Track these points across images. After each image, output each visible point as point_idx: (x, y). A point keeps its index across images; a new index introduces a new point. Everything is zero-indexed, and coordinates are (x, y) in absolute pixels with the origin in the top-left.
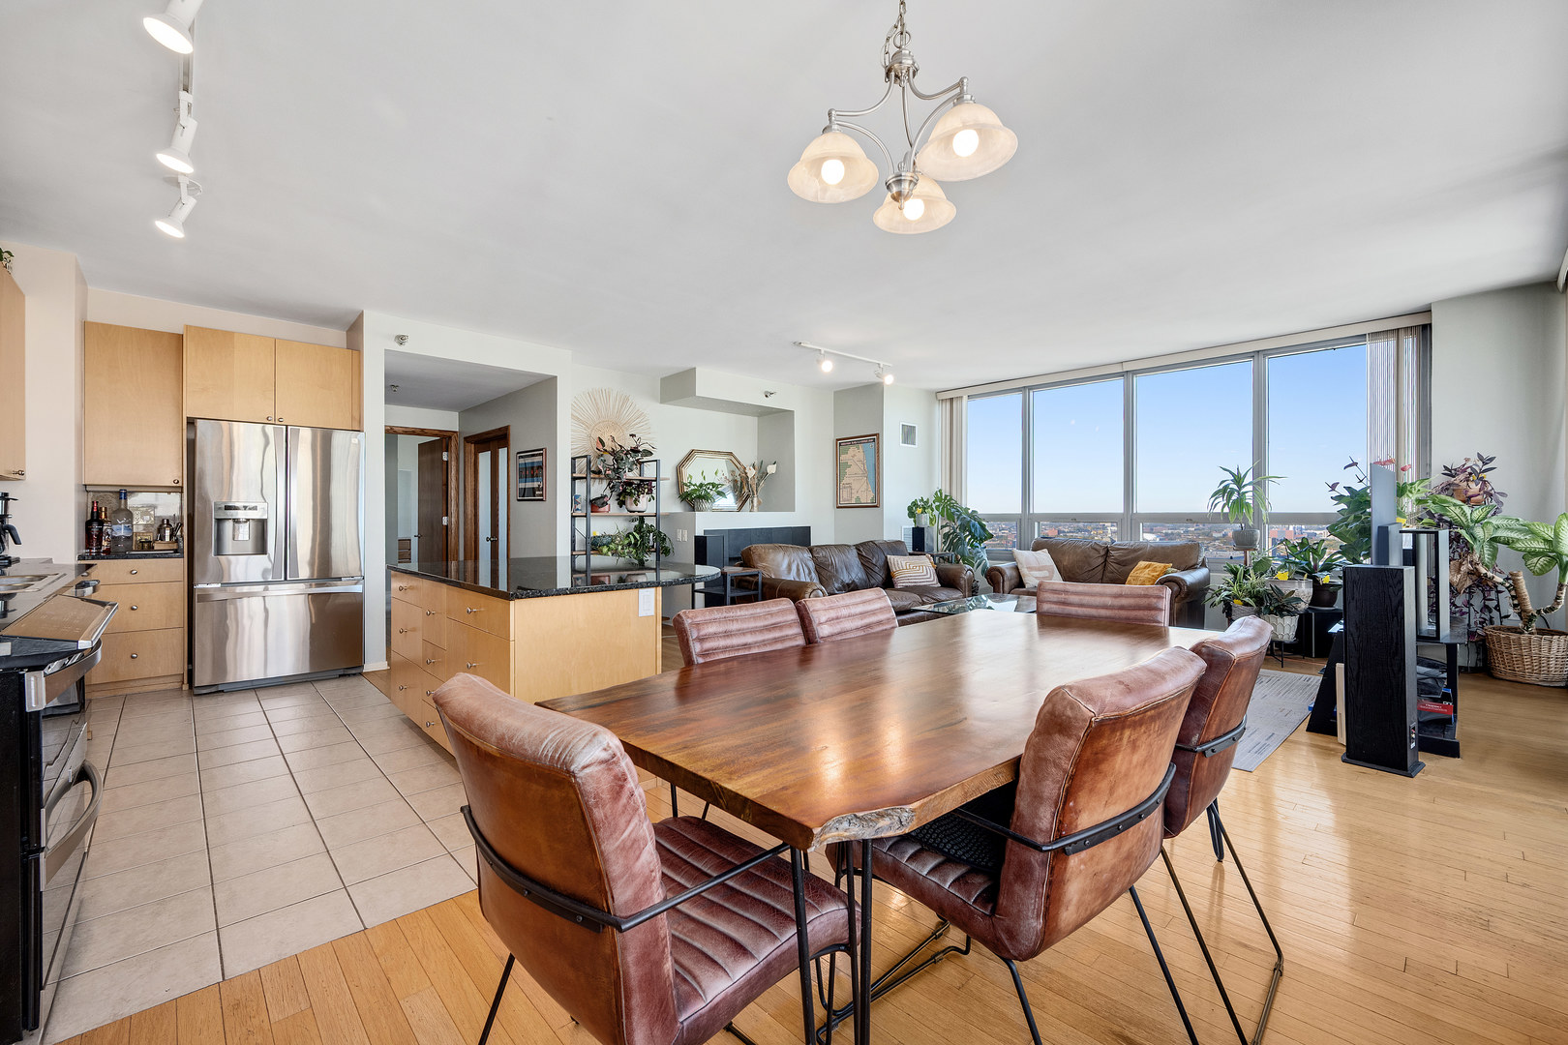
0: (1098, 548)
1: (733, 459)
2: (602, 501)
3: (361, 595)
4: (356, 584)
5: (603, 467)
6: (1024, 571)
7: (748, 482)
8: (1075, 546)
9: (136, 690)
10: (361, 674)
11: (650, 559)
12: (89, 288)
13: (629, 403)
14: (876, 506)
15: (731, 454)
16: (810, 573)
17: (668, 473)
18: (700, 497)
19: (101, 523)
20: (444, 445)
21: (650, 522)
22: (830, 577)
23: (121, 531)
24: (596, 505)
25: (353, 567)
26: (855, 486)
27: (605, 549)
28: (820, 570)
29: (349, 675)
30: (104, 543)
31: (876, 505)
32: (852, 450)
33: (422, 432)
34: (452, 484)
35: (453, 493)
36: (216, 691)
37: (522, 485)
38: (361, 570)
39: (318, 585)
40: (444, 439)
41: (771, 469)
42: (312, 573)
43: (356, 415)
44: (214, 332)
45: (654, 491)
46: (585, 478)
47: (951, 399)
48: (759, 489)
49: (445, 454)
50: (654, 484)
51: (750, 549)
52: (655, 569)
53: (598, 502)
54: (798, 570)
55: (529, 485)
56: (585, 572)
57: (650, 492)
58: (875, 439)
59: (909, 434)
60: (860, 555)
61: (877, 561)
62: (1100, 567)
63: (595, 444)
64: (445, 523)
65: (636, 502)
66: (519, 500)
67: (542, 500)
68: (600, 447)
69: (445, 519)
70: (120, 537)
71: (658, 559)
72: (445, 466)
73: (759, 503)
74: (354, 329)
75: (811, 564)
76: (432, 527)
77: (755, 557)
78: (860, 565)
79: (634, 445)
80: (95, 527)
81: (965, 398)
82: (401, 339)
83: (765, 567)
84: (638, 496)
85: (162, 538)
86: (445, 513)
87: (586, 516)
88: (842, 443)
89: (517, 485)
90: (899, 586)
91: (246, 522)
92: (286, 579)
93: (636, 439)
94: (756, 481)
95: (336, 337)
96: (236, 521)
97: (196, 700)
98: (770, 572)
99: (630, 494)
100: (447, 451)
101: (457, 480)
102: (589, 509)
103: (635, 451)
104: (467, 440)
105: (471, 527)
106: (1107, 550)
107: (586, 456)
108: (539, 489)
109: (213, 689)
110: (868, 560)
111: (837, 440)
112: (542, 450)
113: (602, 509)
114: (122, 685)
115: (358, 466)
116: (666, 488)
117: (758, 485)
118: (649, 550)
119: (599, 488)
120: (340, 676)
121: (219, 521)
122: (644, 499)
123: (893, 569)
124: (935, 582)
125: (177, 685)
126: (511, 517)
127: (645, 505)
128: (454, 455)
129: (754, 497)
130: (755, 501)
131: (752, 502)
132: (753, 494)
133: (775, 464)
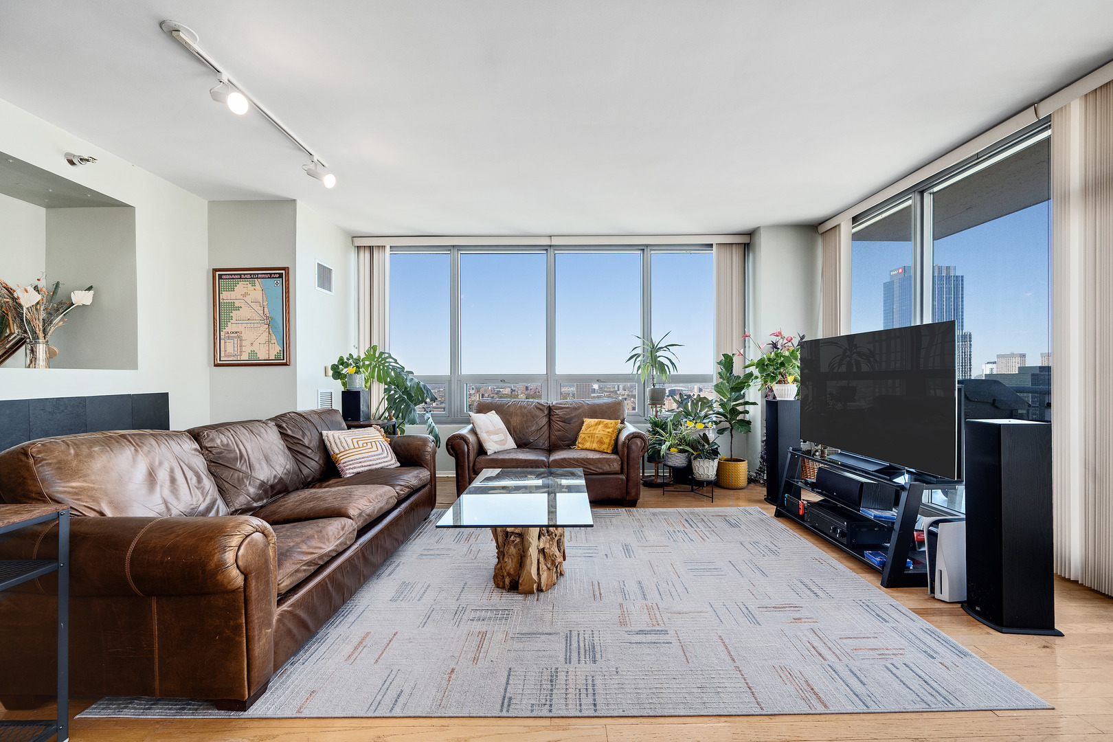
0: (541, 407)
6: (483, 436)
7: (20, 315)
8: (521, 407)
14: (285, 364)
16: (199, 480)
22: (241, 481)
26: (248, 336)
28: (219, 471)
31: (283, 361)
32: (242, 287)
41: (81, 298)
47: (371, 248)
48: (52, 330)
51: (24, 452)
54: (173, 480)
58: (282, 275)
59: (325, 277)
60: (284, 435)
61: (310, 441)
62: (546, 427)
73: (51, 355)
75: (200, 463)
77: (46, 472)
78: (287, 451)
81: (388, 248)
83: (77, 493)
88: (221, 276)
90: (349, 473)
94: (43, 315)
98: (95, 500)
106: (550, 409)
110: (297, 441)
111: (215, 270)
117: (47, 323)
123: (335, 449)
124: (393, 461)
129: (36, 343)
130: (41, 349)
131: (32, 351)
132: (34, 338)
133: (90, 289)
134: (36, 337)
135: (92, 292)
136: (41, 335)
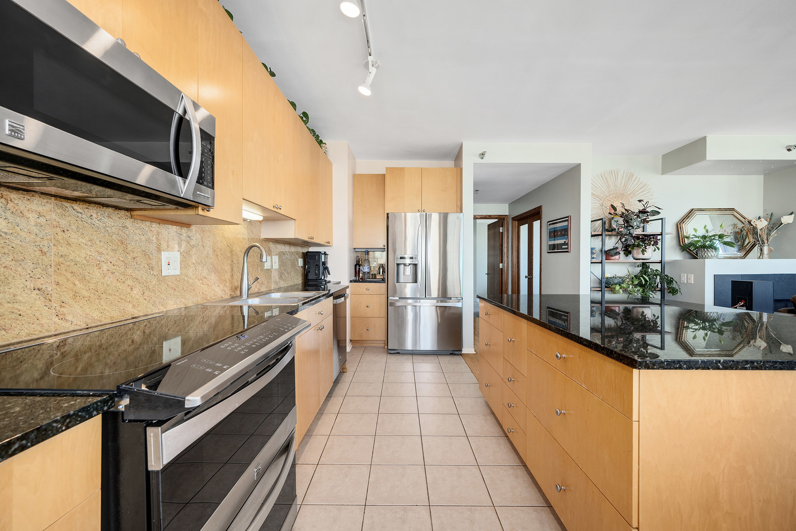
1: (735, 214)
2: (615, 251)
3: (461, 309)
4: (458, 302)
5: (616, 226)
7: (756, 233)
9: (369, 345)
10: (461, 355)
11: (656, 296)
12: (357, 160)
13: (634, 178)
15: (733, 209)
17: (670, 229)
18: (704, 247)
19: (359, 266)
20: (501, 223)
21: (654, 267)
23: (366, 270)
24: (609, 254)
25: (457, 294)
27: (618, 287)
29: (455, 354)
30: (361, 275)
33: (490, 217)
34: (505, 245)
35: (505, 250)
36: (397, 353)
37: (552, 243)
38: (461, 294)
39: (442, 301)
40: (501, 220)
41: (787, 220)
42: (439, 295)
43: (459, 205)
44: (397, 168)
45: (660, 243)
46: (601, 235)
48: (771, 239)
49: (501, 228)
50: (659, 237)
52: (660, 305)
53: (612, 252)
55: (557, 242)
56: (600, 303)
57: (656, 243)
63: (608, 209)
64: (501, 267)
65: (643, 251)
66: (548, 252)
67: (567, 252)
68: (613, 211)
69: (501, 265)
70: (365, 272)
71: (663, 297)
72: (501, 234)
73: (770, 251)
74: (458, 157)
76: (494, 269)
79: (641, 208)
80: (358, 267)
82: (482, 155)
84: (645, 247)
85: (379, 273)
86: (501, 261)
87: (601, 263)
89: (547, 242)
91: (409, 266)
92: (425, 297)
93: (644, 203)
94: (766, 231)
95: (449, 164)
96: (405, 265)
97: (389, 356)
99: (638, 246)
100: (502, 227)
101: (508, 243)
102: (604, 257)
103: (643, 212)
104: (514, 219)
105: (515, 270)
107: (602, 219)
108: (565, 244)
109: (396, 352)
112: (568, 217)
113: (613, 258)
114: (364, 342)
115: (460, 233)
116: (669, 240)
117: (768, 235)
118: (654, 289)
119: (611, 242)
120: (451, 354)
121: (398, 265)
122: (650, 249)
125: (383, 345)
126: (542, 263)
127: (651, 254)
128: (506, 229)
129: (763, 246)
130: (766, 249)
131: (761, 250)
132: (762, 244)
133: (791, 214)
134: (763, 243)
135: (793, 215)
136: (766, 242)
